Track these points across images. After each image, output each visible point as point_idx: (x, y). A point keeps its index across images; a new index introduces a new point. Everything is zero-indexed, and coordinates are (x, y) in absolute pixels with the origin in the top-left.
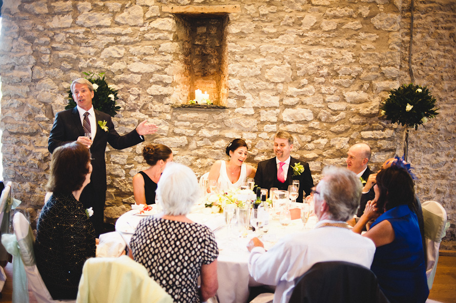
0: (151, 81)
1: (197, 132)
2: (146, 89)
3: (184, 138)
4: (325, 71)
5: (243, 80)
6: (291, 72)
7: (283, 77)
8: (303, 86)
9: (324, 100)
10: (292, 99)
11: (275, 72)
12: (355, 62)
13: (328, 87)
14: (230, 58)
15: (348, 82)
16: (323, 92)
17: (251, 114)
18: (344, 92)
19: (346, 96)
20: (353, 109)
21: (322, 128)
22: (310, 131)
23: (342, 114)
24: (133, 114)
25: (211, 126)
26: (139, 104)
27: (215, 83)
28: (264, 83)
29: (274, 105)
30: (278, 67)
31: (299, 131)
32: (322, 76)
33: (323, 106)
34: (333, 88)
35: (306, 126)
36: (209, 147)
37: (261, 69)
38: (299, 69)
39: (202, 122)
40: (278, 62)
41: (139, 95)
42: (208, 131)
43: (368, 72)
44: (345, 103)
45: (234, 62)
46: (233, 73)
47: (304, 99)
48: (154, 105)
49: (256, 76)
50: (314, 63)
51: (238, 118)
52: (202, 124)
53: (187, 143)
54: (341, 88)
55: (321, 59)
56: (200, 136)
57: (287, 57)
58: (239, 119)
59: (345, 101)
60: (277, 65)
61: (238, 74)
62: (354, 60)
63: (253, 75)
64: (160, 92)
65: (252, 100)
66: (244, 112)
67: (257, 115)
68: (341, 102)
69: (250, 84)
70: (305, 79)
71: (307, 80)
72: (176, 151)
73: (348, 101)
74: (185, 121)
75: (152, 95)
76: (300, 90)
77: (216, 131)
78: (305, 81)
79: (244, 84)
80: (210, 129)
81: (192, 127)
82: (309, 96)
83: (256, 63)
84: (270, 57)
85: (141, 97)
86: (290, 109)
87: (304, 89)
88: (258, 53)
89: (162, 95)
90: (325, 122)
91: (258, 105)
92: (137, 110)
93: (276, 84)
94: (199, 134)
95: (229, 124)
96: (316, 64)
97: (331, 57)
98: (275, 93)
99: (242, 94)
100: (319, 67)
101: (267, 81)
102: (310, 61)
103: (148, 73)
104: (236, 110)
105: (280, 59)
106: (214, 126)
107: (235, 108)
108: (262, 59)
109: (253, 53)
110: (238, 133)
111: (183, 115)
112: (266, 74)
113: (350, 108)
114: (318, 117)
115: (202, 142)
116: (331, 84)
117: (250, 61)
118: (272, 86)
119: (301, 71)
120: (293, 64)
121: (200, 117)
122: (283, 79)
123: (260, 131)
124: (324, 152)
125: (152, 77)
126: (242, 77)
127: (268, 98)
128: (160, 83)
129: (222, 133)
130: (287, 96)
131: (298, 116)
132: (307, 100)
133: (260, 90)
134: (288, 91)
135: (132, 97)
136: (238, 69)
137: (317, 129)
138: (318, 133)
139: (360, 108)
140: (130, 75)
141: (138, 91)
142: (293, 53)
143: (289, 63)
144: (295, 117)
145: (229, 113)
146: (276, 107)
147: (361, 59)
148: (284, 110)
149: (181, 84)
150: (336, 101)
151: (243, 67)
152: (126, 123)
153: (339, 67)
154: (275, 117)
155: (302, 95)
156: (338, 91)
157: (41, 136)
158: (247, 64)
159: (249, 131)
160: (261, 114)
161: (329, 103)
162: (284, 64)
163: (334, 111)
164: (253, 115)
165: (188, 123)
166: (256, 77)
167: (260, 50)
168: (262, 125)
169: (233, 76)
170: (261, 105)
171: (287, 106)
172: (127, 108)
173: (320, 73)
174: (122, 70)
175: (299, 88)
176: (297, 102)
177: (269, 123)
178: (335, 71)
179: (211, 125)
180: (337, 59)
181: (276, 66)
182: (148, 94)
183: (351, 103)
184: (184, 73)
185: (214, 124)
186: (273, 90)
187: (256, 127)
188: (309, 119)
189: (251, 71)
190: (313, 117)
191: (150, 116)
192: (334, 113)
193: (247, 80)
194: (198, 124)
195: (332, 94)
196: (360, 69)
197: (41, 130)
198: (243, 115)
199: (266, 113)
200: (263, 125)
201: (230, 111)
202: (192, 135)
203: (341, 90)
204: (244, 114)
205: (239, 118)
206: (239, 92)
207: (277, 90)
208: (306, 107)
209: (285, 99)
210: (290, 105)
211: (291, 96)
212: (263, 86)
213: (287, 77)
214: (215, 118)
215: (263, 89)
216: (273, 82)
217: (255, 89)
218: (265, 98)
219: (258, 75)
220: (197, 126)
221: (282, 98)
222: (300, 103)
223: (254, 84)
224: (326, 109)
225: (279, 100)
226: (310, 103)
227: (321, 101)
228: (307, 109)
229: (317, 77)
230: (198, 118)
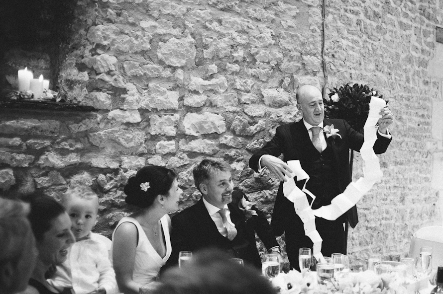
1: (37, 159)
3: (7, 173)
4: (240, 54)
5: (122, 57)
6: (194, 51)
7: (184, 59)
8: (212, 76)
9: (239, 100)
10: (197, 96)
11: (173, 47)
12: (274, 44)
13: (244, 81)
14: (99, 12)
15: (267, 75)
16: (238, 88)
17: (135, 121)
18: (262, 89)
19: (264, 95)
20: (272, 116)
21: (238, 145)
22: (222, 150)
23: (261, 122)
25: (65, 145)
27: (48, 58)
28: (156, 66)
29: (172, 107)
30: (177, 41)
31: (207, 152)
32: (236, 62)
33: (238, 109)
34: (250, 82)
35: (217, 143)
36: (60, 187)
37: (151, 42)
38: (206, 47)
39: (46, 138)
40: (177, 31)
42: (59, 156)
43: (289, 61)
44: (264, 107)
45: (105, 23)
46: (105, 43)
47: (214, 98)
49: (143, 53)
50: (226, 39)
51: (113, 129)
52: (47, 143)
53: (13, 182)
54: (259, 83)
55: (235, 35)
56: (41, 166)
57: (190, 25)
58: (116, 131)
59: (263, 102)
60: (176, 37)
61: (114, 45)
62: (274, 42)
63: (139, 50)
65: (137, 96)
66: (123, 117)
67: (145, 124)
68: (258, 104)
69: (133, 66)
70: (214, 65)
71: (216, 67)
73: (267, 103)
74: (11, 136)
76: (207, 82)
77: (73, 155)
78: (213, 68)
79: (125, 66)
80: (63, 152)
81: (25, 147)
82: (220, 94)
83: (143, 29)
84: (164, 20)
86: (194, 114)
87: (213, 81)
88: (144, 11)
90: (239, 136)
91: (147, 105)
93: (174, 69)
94: (41, 162)
95: (98, 140)
96: (229, 42)
97: (247, 33)
98: (172, 85)
99: (122, 84)
100: (232, 47)
101: (161, 62)
102: (221, 36)
104: (111, 114)
105: (180, 27)
106: (71, 146)
107: (108, 111)
108: (154, 23)
109: (138, 10)
110: (114, 157)
111: (8, 123)
112: (158, 50)
113: (270, 114)
114: (232, 127)
115: (47, 178)
116: (248, 76)
117: (133, 24)
118: (167, 73)
119: (209, 50)
120: (198, 37)
121: (44, 128)
122: (184, 62)
123: (150, 153)
124: (241, 184)
126: (119, 53)
127: (163, 93)
129: (85, 160)
130: (190, 91)
131: (206, 126)
132: (218, 99)
133: (149, 79)
134: (192, 83)
136: (113, 36)
137: (231, 147)
138: (232, 153)
139: (282, 114)
142: (198, 19)
143: (192, 34)
144: (201, 127)
145: (98, 119)
146: (174, 111)
147: (282, 41)
148: (184, 116)
150: (253, 102)
151: (122, 33)
153: (257, 49)
154: (172, 127)
155: (211, 90)
156: (255, 87)
158: (128, 29)
159: (132, 154)
160: (152, 123)
161: (246, 106)
162: (186, 37)
163: (252, 117)
164: (138, 124)
165: (17, 141)
166: (143, 55)
167: (148, 6)
168: (153, 143)
169: (103, 47)
170: (152, 106)
171: (190, 109)
173: (233, 57)
175: (206, 79)
176: (203, 103)
177: (164, 138)
178: (252, 56)
179: (64, 143)
180: (254, 37)
181: (174, 38)
183: (270, 106)
185: (70, 141)
186: (168, 79)
187: (144, 145)
188: (221, 131)
189: (135, 42)
190: (225, 128)
192: (252, 121)
193: (129, 58)
194: (40, 142)
195: (248, 92)
196: (280, 55)
198: (122, 124)
199: (160, 120)
200: (155, 142)
201: (100, 117)
202: (26, 165)
203: (258, 86)
204: (125, 122)
205: (116, 129)
206: (116, 80)
207: (175, 81)
208: (216, 111)
209: (187, 97)
210: (195, 107)
211: (196, 92)
212: (155, 71)
213: (189, 59)
214: (73, 129)
215: (155, 76)
216: (170, 66)
217: (141, 76)
218: (158, 93)
219: (147, 51)
220: (38, 146)
221: (183, 95)
222: (207, 105)
223: (140, 68)
224: (242, 116)
225: (178, 97)
226: (222, 104)
227: (235, 101)
228: (218, 114)
229: (230, 63)
230: (41, 129)
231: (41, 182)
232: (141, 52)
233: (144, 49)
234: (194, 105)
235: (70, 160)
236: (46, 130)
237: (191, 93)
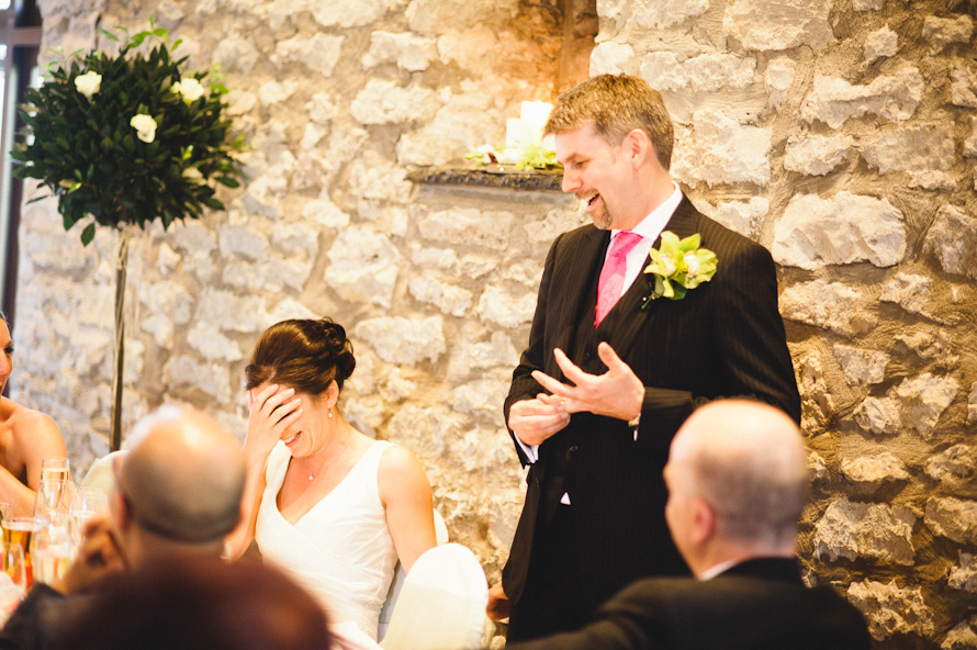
0: (368, 60)
1: (476, 299)
2: (349, 96)
3: (432, 327)
5: (644, 44)
7: (796, 23)
8: (875, 68)
9: (959, 145)
10: (822, 138)
16: (957, 100)
21: (941, 313)
22: (886, 325)
24: (309, 206)
26: (326, 164)
29: (745, 175)
31: (834, 324)
32: (964, 7)
33: (951, 180)
35: (871, 298)
39: (491, 252)
41: (330, 123)
46: (614, 12)
47: (872, 142)
48: (368, 167)
49: (690, 23)
52: (490, 263)
53: (443, 349)
61: (629, 14)
63: (681, 18)
64: (386, 111)
69: (664, 65)
70: (885, 31)
71: (894, 34)
72: (408, 383)
74: (443, 245)
75: (365, 126)
76: (859, 91)
79: (644, 66)
81: (459, 272)
82: (893, 125)
85: (336, 134)
86: (812, 198)
87: (875, 84)
89: (390, 124)
90: (958, 279)
91: (685, 173)
92: (324, 193)
93: (763, 58)
94: (481, 307)
98: (756, 108)
103: (361, 28)
111: (437, 217)
112: (728, 9)
114: (925, 245)
115: (487, 347)
118: (743, 74)
121: (486, 230)
122: (794, 33)
124: (936, 458)
125: (370, 43)
126: (639, 32)
127: (723, 136)
128: (389, 71)
130: (803, 124)
131: (834, 238)
132: (883, 146)
133: (698, 98)
134: (810, 97)
135: (312, 134)
137: (914, 318)
138: (917, 337)
140: (312, 42)
141: (329, 105)
144: (824, 242)
146: (754, 188)
148: (786, 202)
149: (491, 77)
152: (286, 246)
155: (868, 117)
157: (96, 283)
165: (447, 257)
166: (691, 30)
169: (612, 25)
170: (697, 174)
171: (801, 182)
172: (297, 183)
174: (294, 20)
175: (859, 79)
176: (837, 160)
182: (354, 120)
184: (509, 24)
186: (748, 91)
188: (886, 255)
190: (904, 246)
191: (356, 218)
193: (655, 44)
194: (479, 260)
197: (96, 262)
202: (461, 313)
207: (767, 95)
208: (874, 187)
209: (795, 143)
210: (810, 176)
211: (820, 127)
212: (713, 72)
213: (813, 21)
214: (531, 234)
215: (710, 87)
216: (753, 53)
217: (680, 89)
218: (716, 136)
219: (699, 17)
220: (475, 271)
221: (783, 137)
222: (853, 166)
223: (679, 66)
224: (963, 203)
225: (769, 146)
226: (897, 161)
227: (945, 152)
228: (879, 198)
229: (937, 14)
230: (479, 233)
231: (476, 353)
232: (686, 20)
233: (692, 13)
234: (808, 170)
235: (523, 309)
236: (489, 235)
237: (806, 130)
